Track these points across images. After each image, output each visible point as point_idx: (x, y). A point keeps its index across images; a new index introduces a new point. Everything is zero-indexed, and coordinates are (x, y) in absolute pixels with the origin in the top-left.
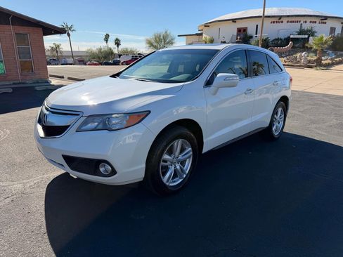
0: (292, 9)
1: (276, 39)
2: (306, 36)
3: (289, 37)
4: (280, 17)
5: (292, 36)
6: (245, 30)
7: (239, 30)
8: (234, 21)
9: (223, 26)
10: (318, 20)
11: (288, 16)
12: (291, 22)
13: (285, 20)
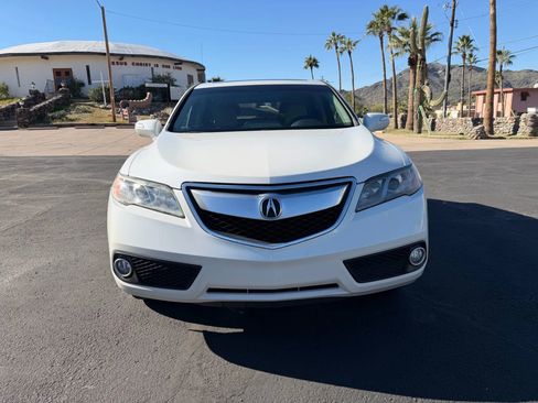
0: (133, 46)
1: (125, 89)
2: (166, 85)
3: (144, 86)
4: (122, 56)
5: (147, 85)
6: (68, 72)
7: (57, 73)
8: (44, 56)
9: (24, 65)
10: (171, 64)
11: (133, 56)
12: (137, 64)
13: (129, 61)
